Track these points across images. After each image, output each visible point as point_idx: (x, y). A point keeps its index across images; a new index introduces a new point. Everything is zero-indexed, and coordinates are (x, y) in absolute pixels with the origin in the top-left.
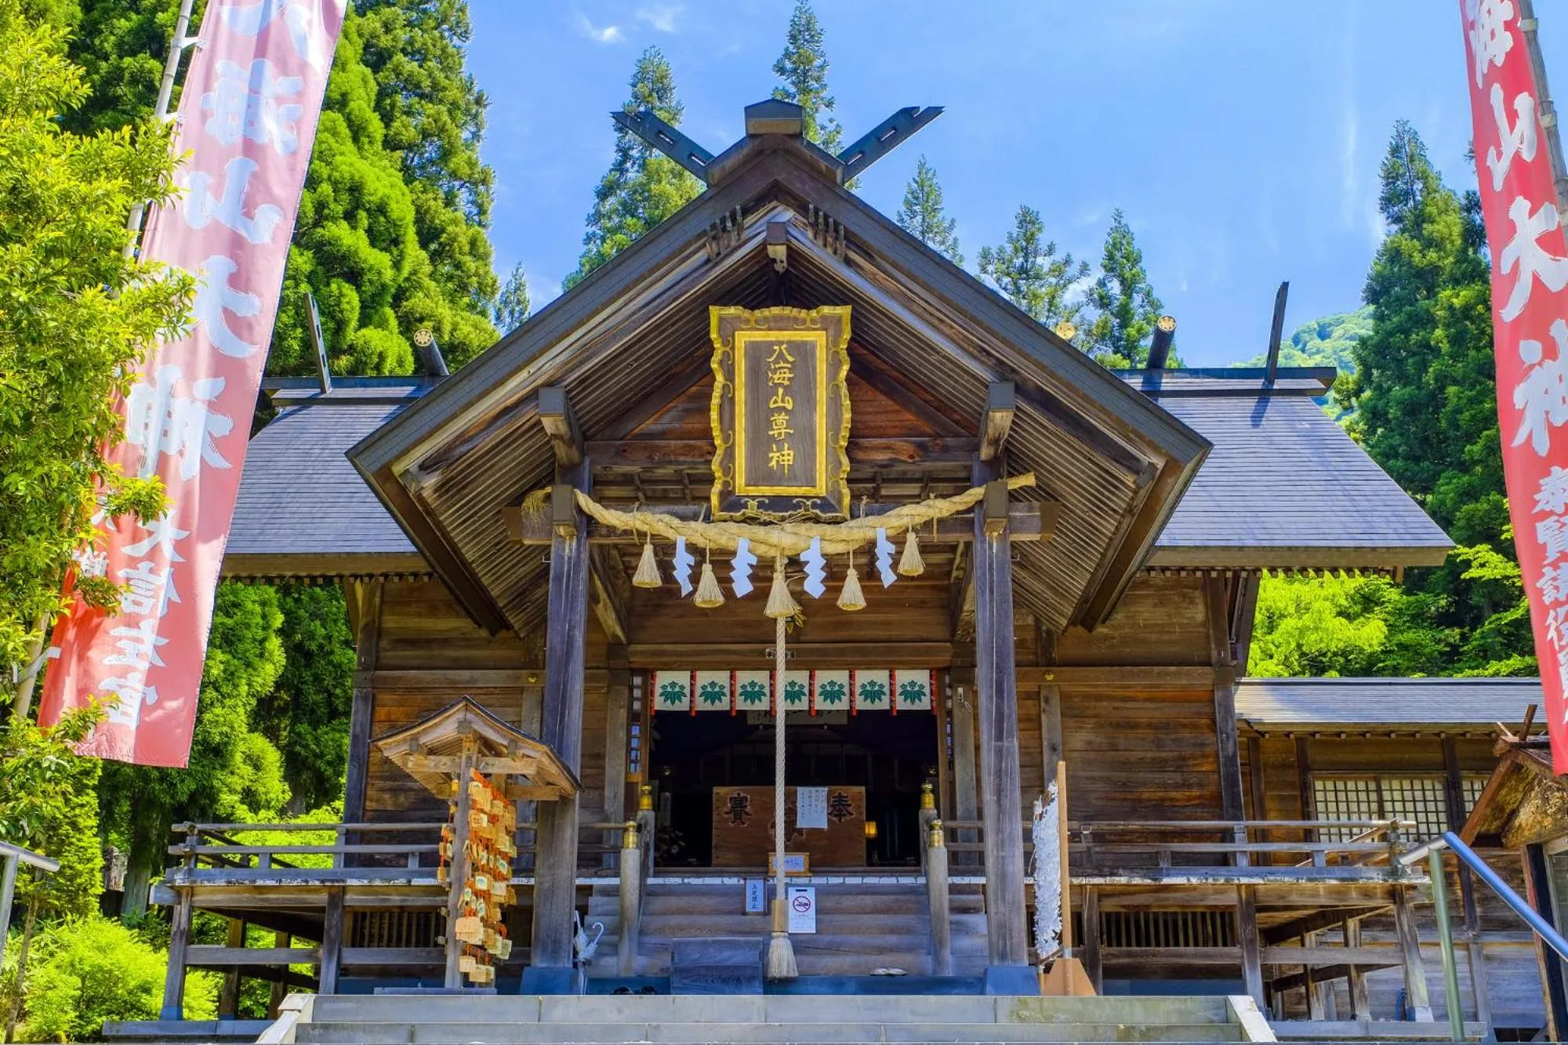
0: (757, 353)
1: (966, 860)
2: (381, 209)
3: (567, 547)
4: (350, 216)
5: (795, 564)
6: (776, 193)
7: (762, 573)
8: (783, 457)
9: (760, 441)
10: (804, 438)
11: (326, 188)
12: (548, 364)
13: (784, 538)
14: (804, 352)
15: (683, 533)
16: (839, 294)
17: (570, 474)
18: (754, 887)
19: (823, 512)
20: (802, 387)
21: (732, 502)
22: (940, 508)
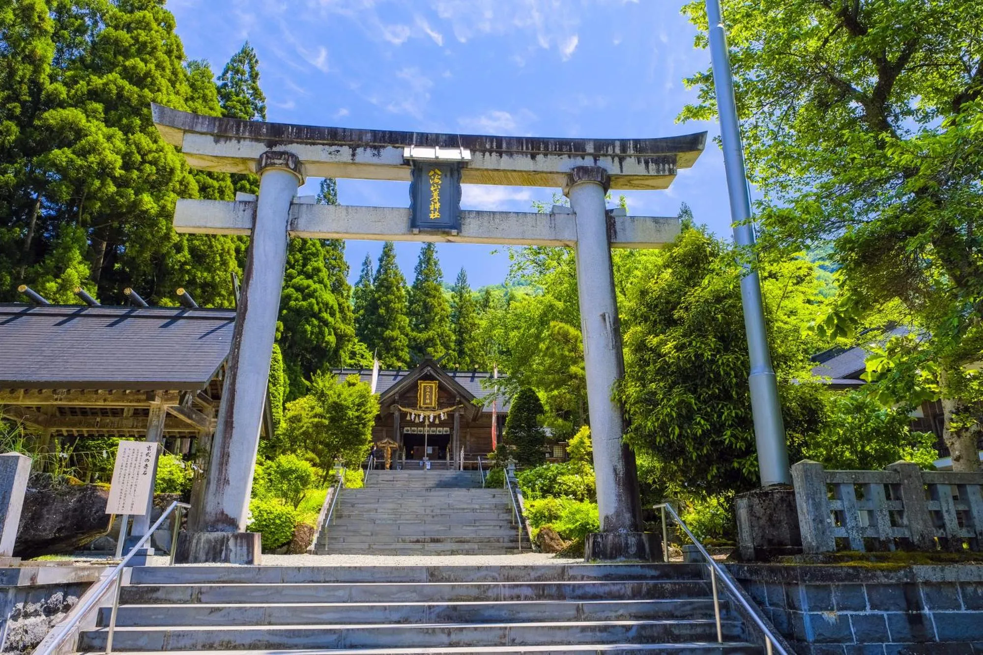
0: (425, 387)
1: (452, 459)
2: (332, 307)
3: (397, 414)
4: (326, 311)
5: (429, 417)
6: (428, 366)
7: (424, 418)
8: (428, 401)
9: (425, 399)
10: (431, 399)
11: (321, 305)
12: (397, 389)
13: (427, 413)
14: (431, 387)
15: (414, 412)
16: (436, 379)
17: (397, 403)
18: (421, 462)
19: (434, 409)
20: (431, 392)
21: (420, 407)
22: (450, 409)
